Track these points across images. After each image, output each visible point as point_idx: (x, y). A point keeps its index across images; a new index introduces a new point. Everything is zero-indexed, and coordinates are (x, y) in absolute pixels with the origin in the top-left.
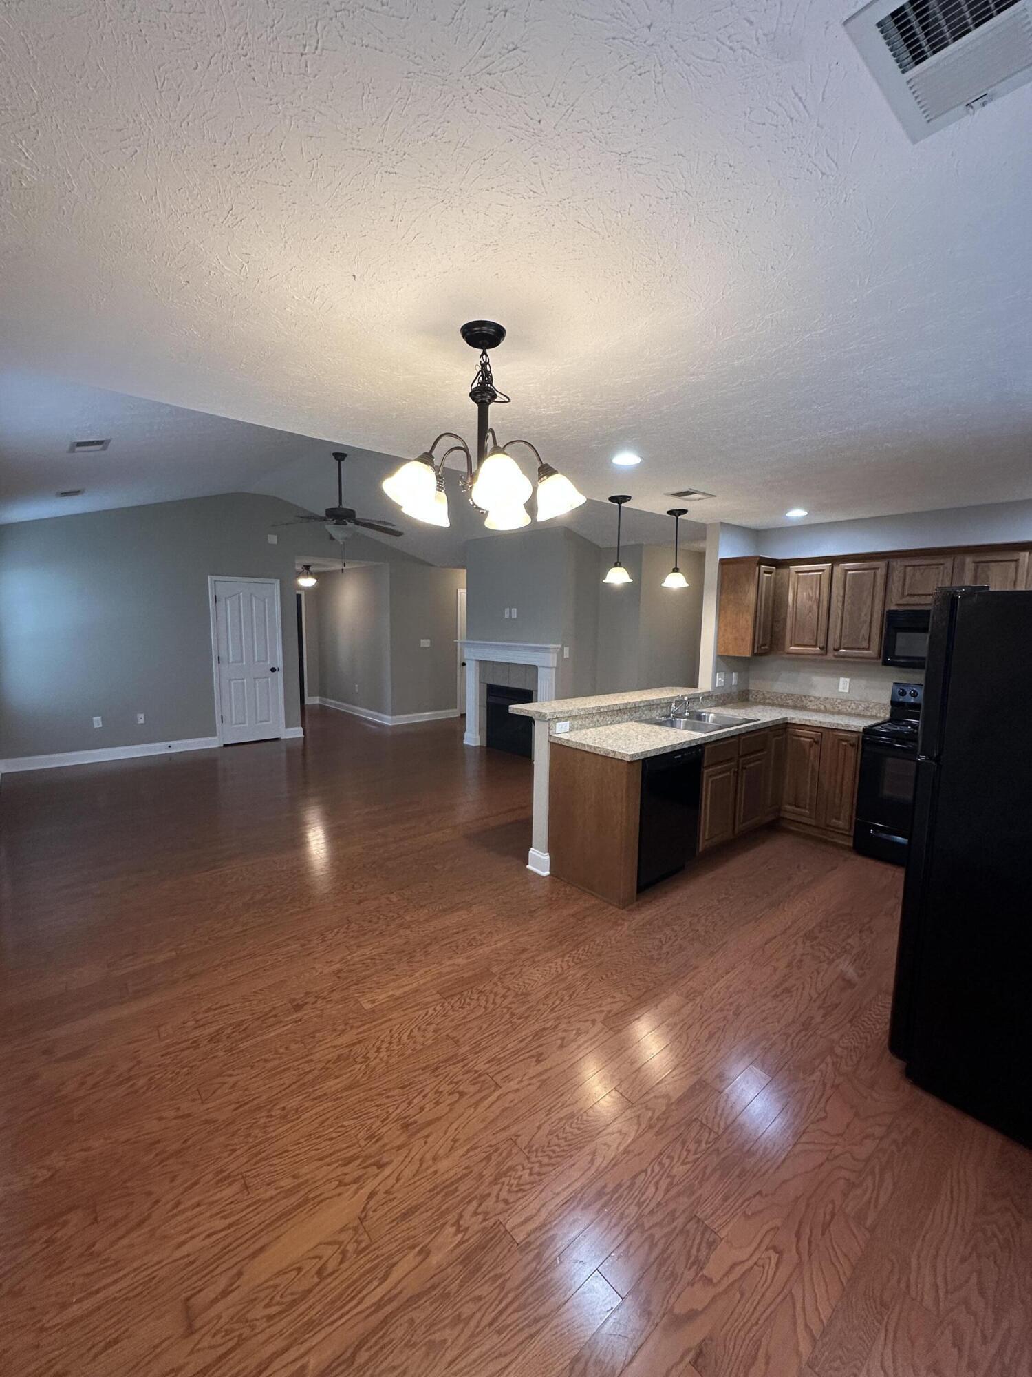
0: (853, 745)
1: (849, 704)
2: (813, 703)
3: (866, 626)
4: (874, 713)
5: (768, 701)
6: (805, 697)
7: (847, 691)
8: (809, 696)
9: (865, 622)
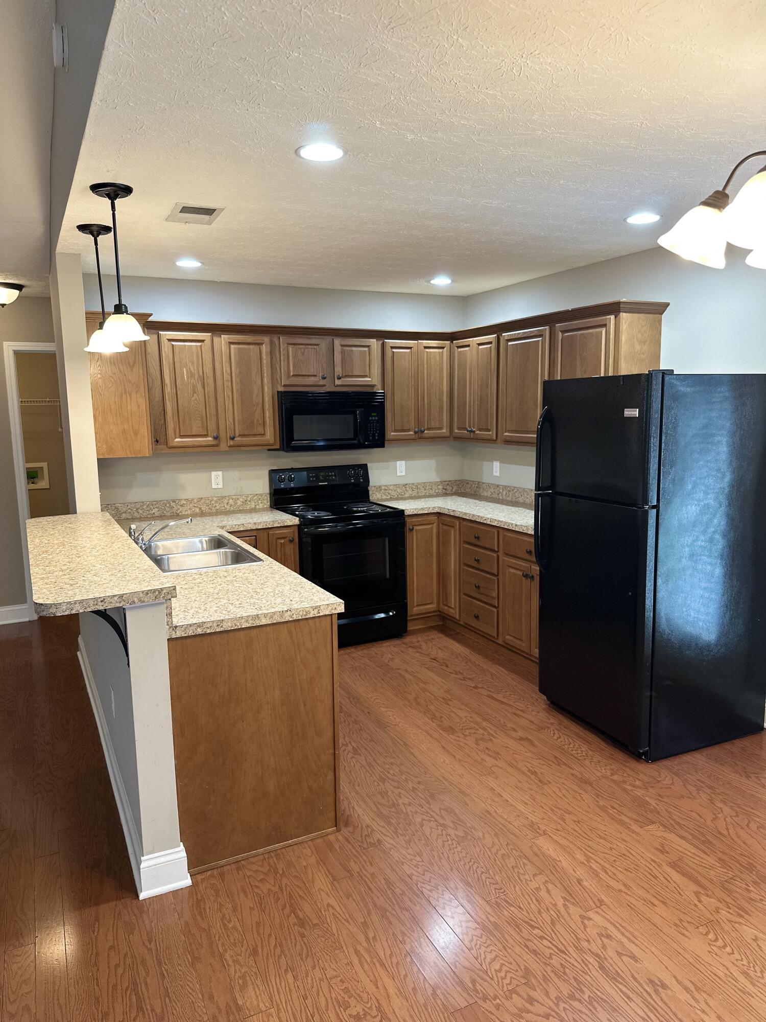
0: (291, 541)
1: (226, 501)
2: (186, 508)
3: (259, 410)
4: (253, 506)
5: (124, 516)
6: (174, 501)
7: (220, 486)
8: (180, 500)
9: (258, 404)
